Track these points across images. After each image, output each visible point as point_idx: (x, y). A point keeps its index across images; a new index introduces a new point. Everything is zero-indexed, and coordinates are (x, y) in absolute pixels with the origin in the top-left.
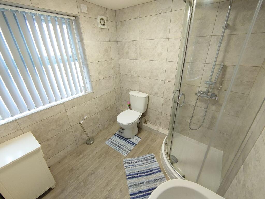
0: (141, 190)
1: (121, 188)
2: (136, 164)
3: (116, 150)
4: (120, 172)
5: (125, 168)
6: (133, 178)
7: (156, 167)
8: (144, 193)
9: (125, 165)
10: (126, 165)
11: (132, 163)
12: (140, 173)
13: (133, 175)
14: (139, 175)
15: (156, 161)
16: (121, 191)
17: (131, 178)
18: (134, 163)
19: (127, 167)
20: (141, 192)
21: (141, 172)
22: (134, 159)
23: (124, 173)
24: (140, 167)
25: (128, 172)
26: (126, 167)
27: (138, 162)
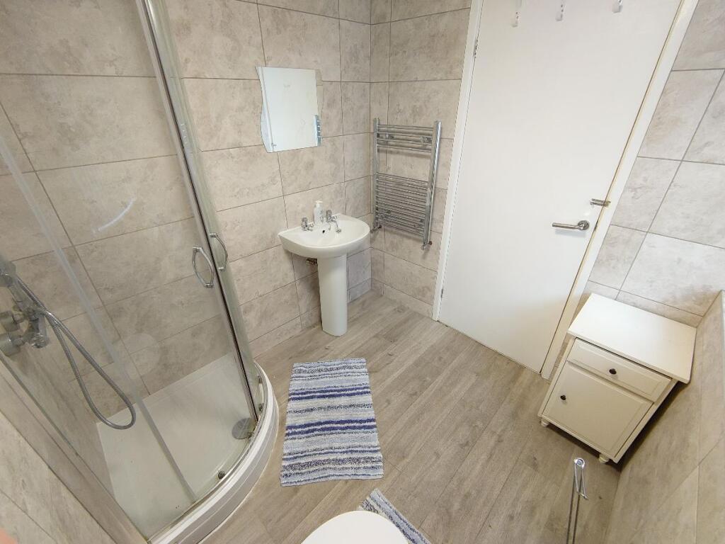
0: (347, 398)
1: (387, 406)
2: (345, 456)
3: (413, 527)
4: (393, 439)
5: (379, 448)
6: (361, 421)
7: (295, 439)
8: (343, 392)
9: (379, 455)
10: (375, 455)
11: (358, 460)
12: (341, 429)
13: (360, 428)
14: (346, 425)
15: (285, 457)
16: (389, 402)
17: (365, 421)
18: (351, 460)
19: (372, 449)
20: (348, 395)
21: (338, 431)
22: (349, 471)
23: (380, 436)
24: (337, 445)
25: (372, 435)
26: (377, 449)
27: (340, 460)
